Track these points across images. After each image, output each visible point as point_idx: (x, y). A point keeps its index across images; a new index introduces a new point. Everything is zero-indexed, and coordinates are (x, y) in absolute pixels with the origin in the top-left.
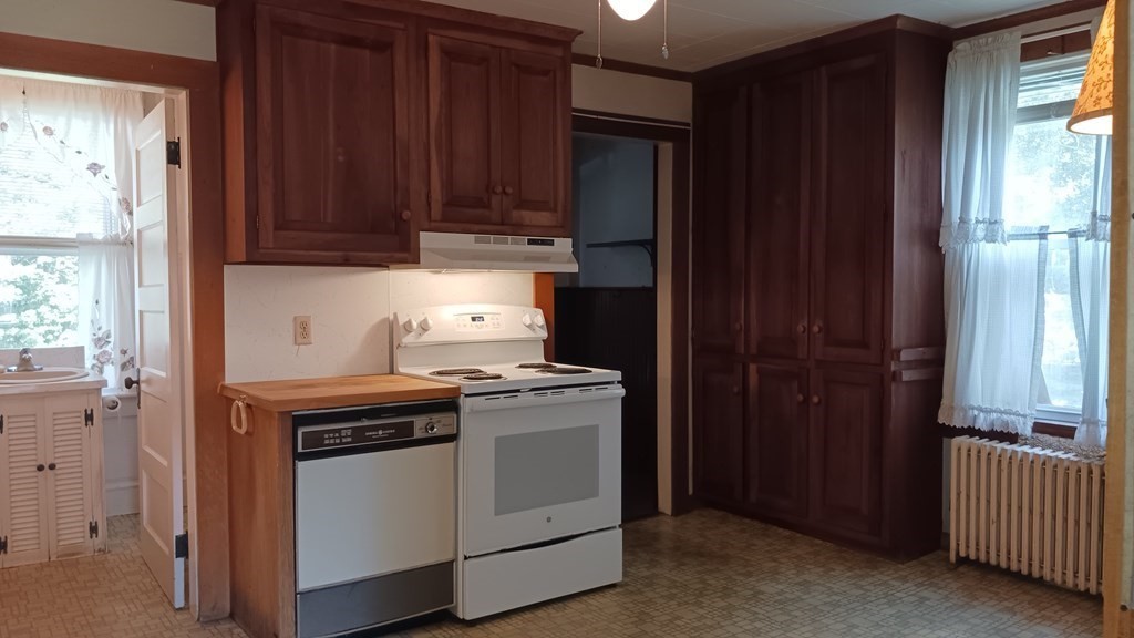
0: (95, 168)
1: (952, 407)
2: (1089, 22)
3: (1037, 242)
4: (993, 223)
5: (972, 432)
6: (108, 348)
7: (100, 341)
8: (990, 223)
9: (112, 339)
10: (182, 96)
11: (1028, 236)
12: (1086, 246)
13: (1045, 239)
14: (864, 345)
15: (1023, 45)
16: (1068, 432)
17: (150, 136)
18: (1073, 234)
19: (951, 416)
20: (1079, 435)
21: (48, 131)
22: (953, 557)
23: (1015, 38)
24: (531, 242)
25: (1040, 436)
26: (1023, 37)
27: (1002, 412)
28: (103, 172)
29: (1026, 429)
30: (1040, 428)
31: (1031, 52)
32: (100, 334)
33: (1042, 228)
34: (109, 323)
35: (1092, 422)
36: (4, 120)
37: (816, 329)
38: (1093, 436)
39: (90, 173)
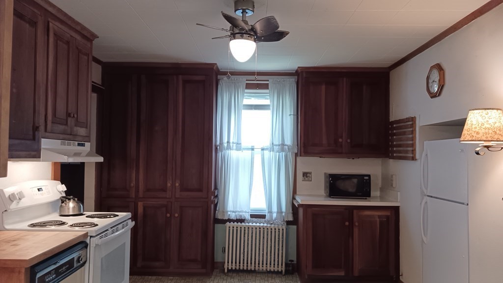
1: (223, 212)
2: (268, 81)
3: (251, 151)
4: (238, 144)
5: (230, 220)
8: (237, 144)
11: (248, 149)
12: (266, 153)
13: (254, 150)
14: (200, 190)
15: (247, 84)
16: (263, 217)
18: (263, 149)
19: (224, 215)
20: (267, 217)
22: (226, 270)
23: (244, 80)
24: (79, 145)
25: (254, 219)
26: (247, 80)
27: (239, 212)
29: (248, 217)
30: (252, 216)
31: (249, 86)
33: (252, 146)
35: (270, 212)
37: (177, 185)
38: (271, 216)
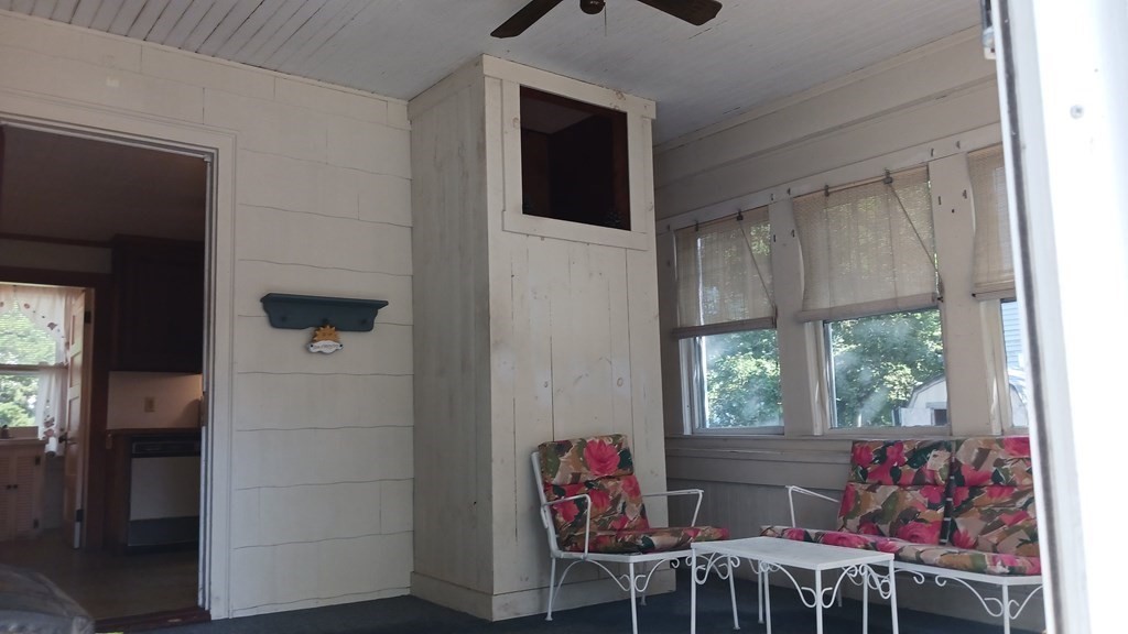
0: (52, 326)
6: (53, 428)
7: (48, 424)
9: (55, 423)
10: (93, 291)
17: (78, 309)
21: (27, 306)
28: (56, 328)
32: (48, 419)
34: (55, 414)
36: (3, 300)
39: (49, 329)
